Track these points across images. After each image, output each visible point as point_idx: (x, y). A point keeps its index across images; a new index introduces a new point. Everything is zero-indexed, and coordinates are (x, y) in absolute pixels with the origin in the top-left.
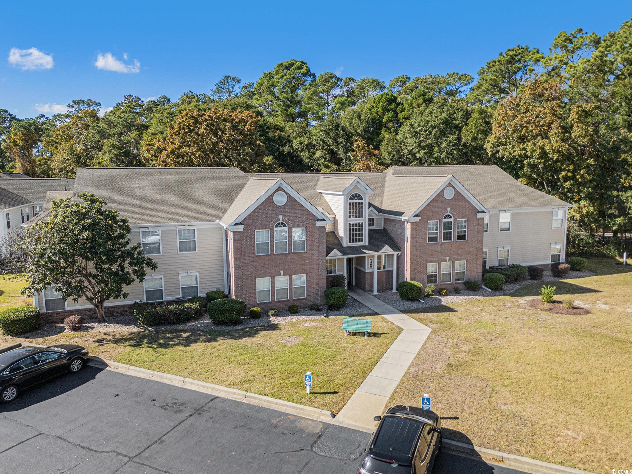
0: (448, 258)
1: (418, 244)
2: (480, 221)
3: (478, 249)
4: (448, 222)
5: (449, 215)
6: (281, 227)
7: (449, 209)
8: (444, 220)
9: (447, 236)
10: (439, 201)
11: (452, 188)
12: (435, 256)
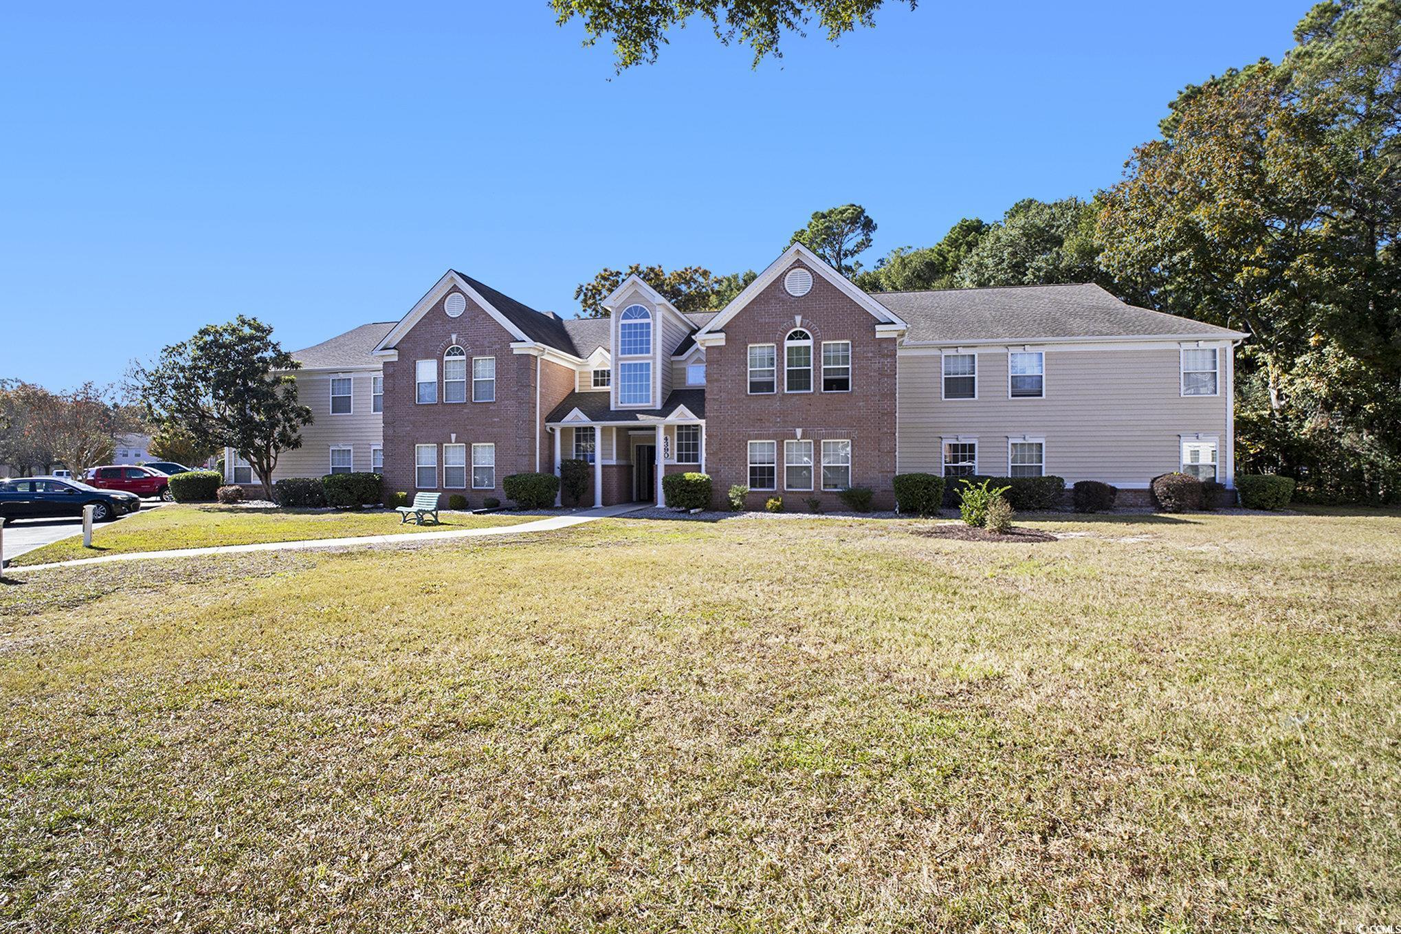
0: (799, 432)
1: (723, 395)
2: (884, 345)
3: (883, 414)
4: (799, 348)
5: (802, 332)
6: (455, 355)
7: (798, 319)
8: (788, 344)
9: (799, 379)
10: (773, 301)
11: (807, 272)
12: (767, 424)
